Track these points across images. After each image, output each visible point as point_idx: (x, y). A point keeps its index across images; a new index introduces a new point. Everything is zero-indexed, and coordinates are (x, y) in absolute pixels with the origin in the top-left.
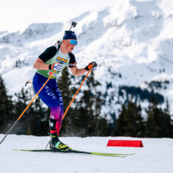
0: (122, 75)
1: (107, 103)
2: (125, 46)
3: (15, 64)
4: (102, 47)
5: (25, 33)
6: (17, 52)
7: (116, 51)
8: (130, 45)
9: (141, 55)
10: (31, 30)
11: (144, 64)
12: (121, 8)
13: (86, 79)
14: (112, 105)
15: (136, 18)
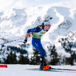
1: (2, 54)
2: (10, 28)
8: (13, 28)
9: (17, 33)
11: (19, 37)
14: (4, 55)
15: (15, 16)
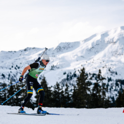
0: (118, 73)
3: (51, 68)
4: (105, 56)
5: (57, 49)
6: (52, 60)
7: (113, 58)
10: (60, 47)
12: (115, 31)
13: (95, 76)
